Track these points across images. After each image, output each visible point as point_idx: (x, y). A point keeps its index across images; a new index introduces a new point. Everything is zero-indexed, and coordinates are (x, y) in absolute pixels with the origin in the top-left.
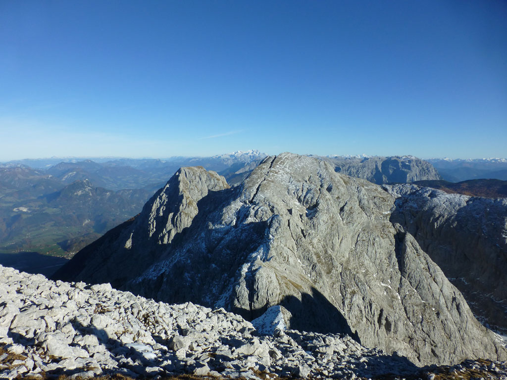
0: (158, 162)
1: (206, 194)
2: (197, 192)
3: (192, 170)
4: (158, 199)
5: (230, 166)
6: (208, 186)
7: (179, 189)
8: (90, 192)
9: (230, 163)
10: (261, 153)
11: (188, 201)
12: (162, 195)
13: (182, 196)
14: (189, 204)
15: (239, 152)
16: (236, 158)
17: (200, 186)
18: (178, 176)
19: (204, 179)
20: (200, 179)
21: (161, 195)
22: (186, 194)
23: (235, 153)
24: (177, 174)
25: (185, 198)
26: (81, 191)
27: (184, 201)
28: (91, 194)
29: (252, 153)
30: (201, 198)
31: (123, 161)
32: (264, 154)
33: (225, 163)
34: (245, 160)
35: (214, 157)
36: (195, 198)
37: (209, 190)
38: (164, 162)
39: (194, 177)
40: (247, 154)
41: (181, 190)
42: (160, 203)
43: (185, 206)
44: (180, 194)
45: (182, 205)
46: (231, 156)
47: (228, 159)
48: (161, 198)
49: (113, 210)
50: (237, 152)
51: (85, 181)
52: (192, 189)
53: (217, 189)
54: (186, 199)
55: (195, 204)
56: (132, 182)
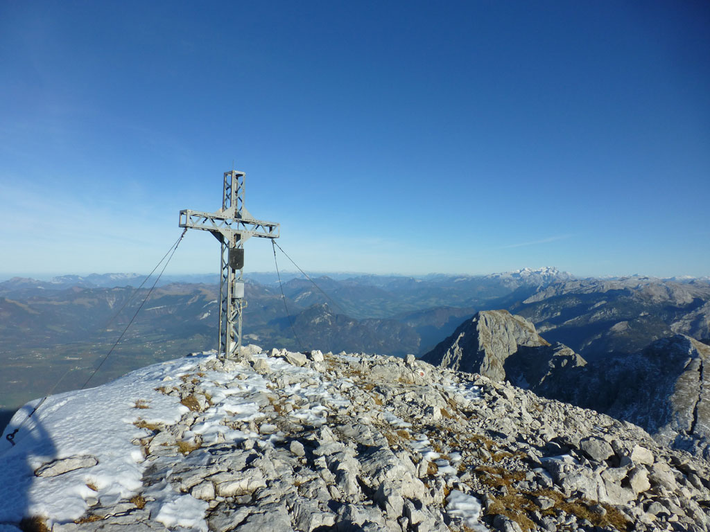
0: (411, 281)
1: (514, 350)
2: (502, 347)
3: (494, 315)
4: (448, 353)
5: (513, 290)
6: (517, 340)
7: (478, 342)
8: (329, 320)
9: (514, 285)
10: (561, 271)
11: (491, 360)
12: (455, 348)
13: (483, 353)
14: (493, 364)
15: (526, 269)
16: (522, 279)
17: (505, 339)
18: (476, 323)
19: (511, 328)
20: (506, 330)
21: (452, 347)
22: (488, 350)
23: (521, 271)
24: (474, 320)
25: (486, 355)
26: (318, 319)
27: (486, 359)
28: (330, 324)
29: (547, 272)
30: (507, 356)
31: (366, 278)
32: (565, 273)
33: (506, 286)
34: (536, 281)
35: (489, 277)
36: (499, 355)
37: (519, 346)
38: (419, 281)
39: (497, 326)
40: (538, 273)
41: (480, 344)
42: (451, 359)
43: (487, 367)
44: (479, 349)
45: (482, 365)
46: (515, 275)
47: (511, 280)
48: (452, 352)
49: (357, 345)
50: (524, 269)
51: (323, 306)
52: (495, 343)
53: (530, 344)
54: (489, 357)
55: (500, 365)
56: (378, 307)
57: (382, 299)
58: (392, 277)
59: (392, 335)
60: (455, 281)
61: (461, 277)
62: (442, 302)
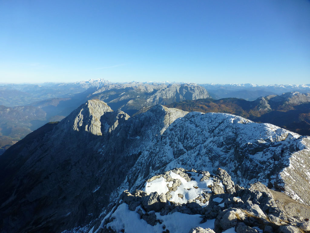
0: (36, 86)
1: (103, 114)
2: (98, 113)
3: (94, 102)
4: (77, 118)
5: (87, 89)
6: (103, 110)
9: (87, 87)
10: (106, 80)
11: (95, 119)
12: (80, 115)
13: (92, 116)
14: (96, 120)
15: (92, 80)
16: (90, 84)
17: (99, 110)
18: (87, 105)
19: (101, 106)
20: (99, 107)
21: (79, 115)
22: (93, 115)
23: (89, 81)
25: (93, 117)
27: (93, 118)
29: (100, 80)
30: (100, 116)
32: (107, 81)
33: (83, 87)
34: (96, 85)
35: (75, 83)
36: (98, 116)
37: (104, 112)
38: (40, 86)
39: (95, 105)
40: (97, 81)
41: (90, 113)
42: (79, 120)
43: (94, 121)
44: (90, 115)
45: (92, 121)
46: (87, 82)
47: (85, 85)
48: (79, 117)
50: (91, 80)
52: (96, 112)
53: (109, 111)
54: (94, 118)
55: (99, 120)
56: (21, 100)
57: (22, 96)
58: (25, 85)
59: (32, 113)
60: (59, 86)
61: (62, 84)
62: (54, 96)
